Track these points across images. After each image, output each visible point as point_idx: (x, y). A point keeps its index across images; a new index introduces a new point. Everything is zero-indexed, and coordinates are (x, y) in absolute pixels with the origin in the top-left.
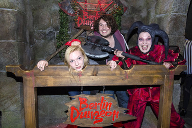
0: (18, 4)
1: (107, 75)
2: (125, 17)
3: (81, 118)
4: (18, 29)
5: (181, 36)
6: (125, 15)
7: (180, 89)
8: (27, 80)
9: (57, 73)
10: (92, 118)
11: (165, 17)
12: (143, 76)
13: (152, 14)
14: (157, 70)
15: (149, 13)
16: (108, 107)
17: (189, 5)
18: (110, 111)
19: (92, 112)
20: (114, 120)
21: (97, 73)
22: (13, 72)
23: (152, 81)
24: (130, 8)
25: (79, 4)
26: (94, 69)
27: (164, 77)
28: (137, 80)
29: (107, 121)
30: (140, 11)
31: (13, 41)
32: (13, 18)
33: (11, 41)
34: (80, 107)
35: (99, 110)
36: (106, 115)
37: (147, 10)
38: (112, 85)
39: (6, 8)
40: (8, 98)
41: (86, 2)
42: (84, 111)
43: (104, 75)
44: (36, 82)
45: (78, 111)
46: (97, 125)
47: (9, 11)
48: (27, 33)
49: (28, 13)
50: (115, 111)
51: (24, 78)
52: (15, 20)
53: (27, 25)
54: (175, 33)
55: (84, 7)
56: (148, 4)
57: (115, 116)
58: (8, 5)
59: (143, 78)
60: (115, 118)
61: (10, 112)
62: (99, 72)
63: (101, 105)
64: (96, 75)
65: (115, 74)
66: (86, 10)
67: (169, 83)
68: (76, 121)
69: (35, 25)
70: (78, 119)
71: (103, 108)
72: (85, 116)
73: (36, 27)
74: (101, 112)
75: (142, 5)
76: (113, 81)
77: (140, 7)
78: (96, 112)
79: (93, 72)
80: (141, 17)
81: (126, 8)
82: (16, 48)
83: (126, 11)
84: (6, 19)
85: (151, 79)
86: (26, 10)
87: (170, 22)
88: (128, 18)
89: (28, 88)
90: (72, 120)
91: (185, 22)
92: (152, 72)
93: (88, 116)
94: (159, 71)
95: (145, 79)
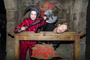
0: (15, 8)
1: (49, 36)
2: (60, 13)
3: (38, 55)
4: (15, 18)
5: (85, 21)
6: (60, 12)
7: (85, 45)
8: (16, 37)
9: (28, 34)
10: (43, 55)
11: (77, 12)
12: (65, 36)
13: (71, 12)
14: (72, 34)
15: (70, 11)
16: (50, 50)
17: (87, 7)
18: (51, 52)
19: (43, 52)
20: (52, 56)
21: (45, 35)
22: (10, 34)
23: (70, 39)
24: (62, 10)
25: (40, 9)
26: (44, 33)
27: (75, 37)
28: (63, 38)
29: (50, 56)
30: (66, 11)
31: (13, 23)
32: (13, 14)
33: (12, 23)
34: (38, 50)
35: (46, 51)
36: (49, 54)
37: (69, 10)
38: (52, 40)
39: (11, 10)
40: (9, 47)
41: (43, 8)
42: (39, 52)
43: (48, 36)
44: (19, 38)
45: (37, 52)
46: (45, 58)
47: (12, 11)
48: (19, 20)
49: (20, 12)
50: (53, 52)
51: (15, 36)
52: (14, 14)
53: (19, 17)
54: (81, 19)
55: (42, 10)
56: (69, 8)
57: (53, 54)
58: (11, 9)
59: (66, 37)
60: (53, 56)
61: (10, 52)
62: (46, 35)
63: (47, 49)
64: (45, 36)
65: (53, 36)
66: (43, 11)
67: (78, 40)
68: (36, 56)
69: (22, 17)
70: (37, 55)
71: (48, 51)
72: (40, 54)
73: (23, 18)
74: (47, 52)
75: (67, 8)
76: (52, 38)
77: (66, 9)
78: (45, 52)
79: (43, 34)
80: (67, 13)
81: (60, 10)
82: (14, 26)
83: (60, 11)
84: (11, 14)
85: (69, 38)
86: (19, 11)
87: (79, 14)
88: (61, 14)
89: (16, 41)
90: (34, 56)
91: (86, 14)
92: (70, 35)
93: (41, 54)
94: (73, 34)
95: (66, 38)
